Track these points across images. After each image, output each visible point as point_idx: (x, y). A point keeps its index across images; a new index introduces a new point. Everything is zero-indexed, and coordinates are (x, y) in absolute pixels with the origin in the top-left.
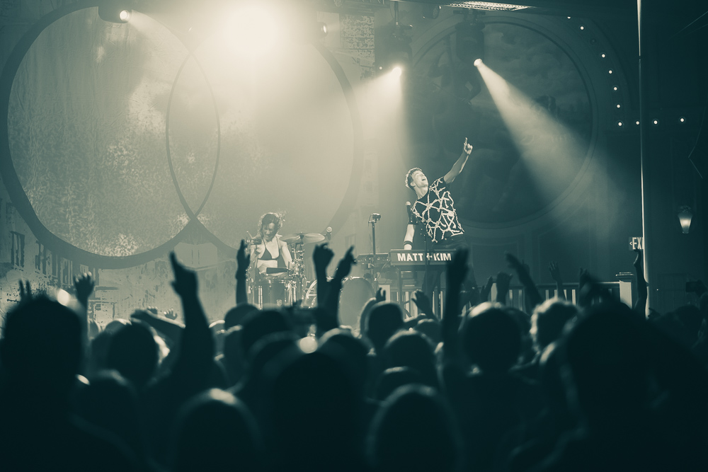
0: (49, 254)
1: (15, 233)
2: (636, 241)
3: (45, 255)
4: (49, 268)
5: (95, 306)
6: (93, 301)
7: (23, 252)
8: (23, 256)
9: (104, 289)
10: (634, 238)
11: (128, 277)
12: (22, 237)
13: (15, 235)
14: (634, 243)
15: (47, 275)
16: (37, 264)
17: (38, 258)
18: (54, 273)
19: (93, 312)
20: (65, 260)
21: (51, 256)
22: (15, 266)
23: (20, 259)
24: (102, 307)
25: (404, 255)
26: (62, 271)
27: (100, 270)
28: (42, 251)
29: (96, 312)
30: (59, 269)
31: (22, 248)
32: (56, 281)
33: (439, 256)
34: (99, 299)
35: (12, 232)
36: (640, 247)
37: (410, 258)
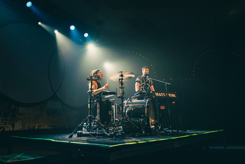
2: (162, 107)
5: (15, 120)
6: (15, 118)
9: (20, 114)
11: (30, 110)
14: (161, 108)
19: (14, 123)
24: (18, 121)
25: (157, 93)
27: (19, 107)
29: (15, 123)
34: (17, 118)
36: (163, 108)
37: (160, 95)
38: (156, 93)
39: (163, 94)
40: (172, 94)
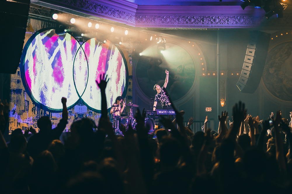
0: (36, 108)
1: (26, 100)
2: (208, 109)
3: (35, 108)
4: (36, 112)
7: (28, 107)
8: (28, 108)
9: (53, 119)
10: (207, 108)
11: (60, 115)
12: (28, 102)
13: (26, 101)
15: (35, 114)
16: (33, 111)
17: (33, 109)
18: (38, 114)
20: (42, 110)
21: (37, 108)
22: (26, 111)
23: (27, 109)
26: (40, 113)
27: (52, 113)
28: (34, 106)
30: (39, 112)
31: (28, 105)
32: (38, 116)
33: (171, 112)
35: (25, 100)
36: (208, 111)
37: (162, 112)
38: (159, 111)
39: (165, 112)
40: (172, 111)
